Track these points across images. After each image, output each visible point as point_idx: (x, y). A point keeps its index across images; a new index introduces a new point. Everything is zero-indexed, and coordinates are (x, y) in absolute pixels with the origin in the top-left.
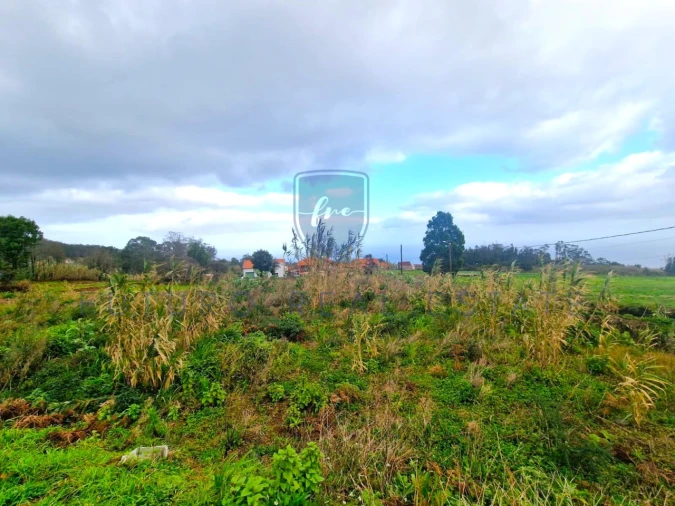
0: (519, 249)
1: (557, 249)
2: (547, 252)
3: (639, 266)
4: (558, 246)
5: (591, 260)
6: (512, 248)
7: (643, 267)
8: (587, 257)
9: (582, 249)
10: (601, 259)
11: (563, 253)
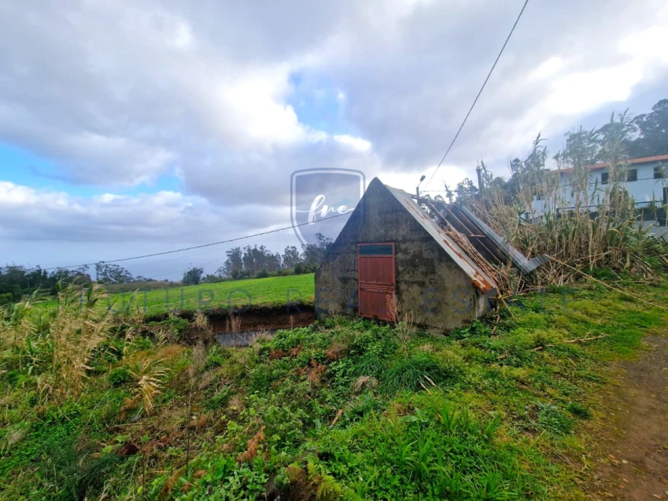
0: (50, 272)
1: (98, 270)
2: (86, 273)
3: (167, 281)
4: (98, 267)
5: (131, 278)
6: (39, 271)
7: (169, 281)
8: (128, 275)
9: (123, 269)
10: (139, 277)
11: (105, 274)
